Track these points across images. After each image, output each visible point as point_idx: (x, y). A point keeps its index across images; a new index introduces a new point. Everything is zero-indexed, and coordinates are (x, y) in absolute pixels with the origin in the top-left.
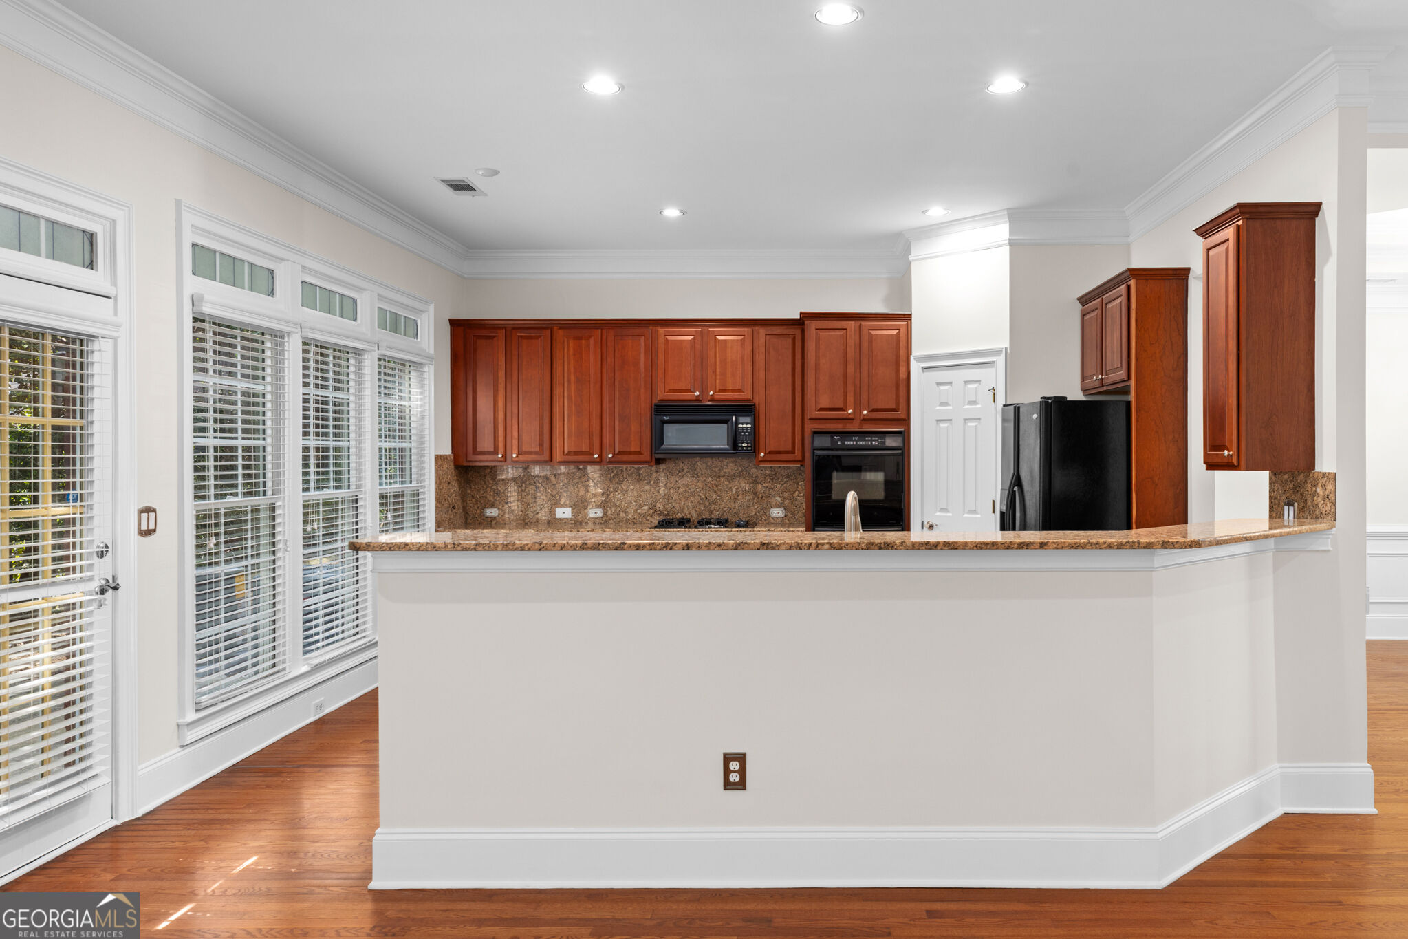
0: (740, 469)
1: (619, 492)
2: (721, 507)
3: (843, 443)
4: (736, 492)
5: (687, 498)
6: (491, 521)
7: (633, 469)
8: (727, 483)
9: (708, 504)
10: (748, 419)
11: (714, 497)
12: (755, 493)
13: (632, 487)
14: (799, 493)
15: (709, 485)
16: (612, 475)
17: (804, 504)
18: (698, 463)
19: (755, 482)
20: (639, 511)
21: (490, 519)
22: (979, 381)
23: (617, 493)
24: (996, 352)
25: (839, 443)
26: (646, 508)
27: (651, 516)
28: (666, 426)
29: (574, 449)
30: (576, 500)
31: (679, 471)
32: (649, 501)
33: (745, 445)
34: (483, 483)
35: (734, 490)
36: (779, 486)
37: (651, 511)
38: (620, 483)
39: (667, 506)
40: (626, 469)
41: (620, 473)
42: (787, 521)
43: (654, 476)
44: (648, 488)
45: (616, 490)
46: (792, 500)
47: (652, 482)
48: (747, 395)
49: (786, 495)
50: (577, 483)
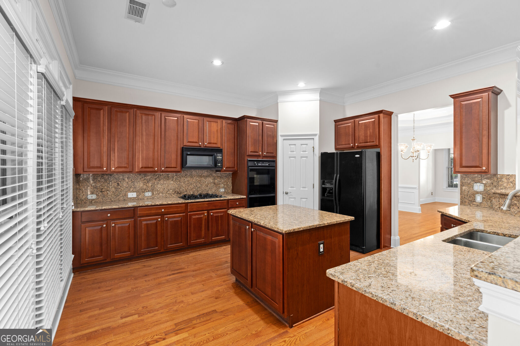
0: (209, 174)
1: (159, 184)
2: (202, 189)
3: (258, 164)
4: (208, 183)
5: (188, 186)
6: (92, 201)
7: (165, 175)
8: (204, 179)
9: (197, 188)
10: (220, 155)
11: (199, 185)
12: (214, 183)
13: (165, 182)
14: (230, 182)
15: (197, 181)
16: (156, 177)
17: (231, 187)
18: (193, 172)
19: (215, 179)
20: (168, 192)
21: (91, 200)
22: (307, 144)
23: (158, 185)
24: (315, 135)
25: (256, 164)
26: (171, 191)
27: (174, 194)
28: (188, 156)
29: (144, 166)
30: (139, 189)
31: (185, 175)
32: (173, 188)
33: (219, 165)
34: (87, 182)
35: (207, 182)
36: (223, 180)
37: (173, 192)
38: (159, 180)
39: (180, 190)
40: (163, 175)
41: (160, 176)
42: (225, 193)
43: (175, 177)
44: (172, 182)
45: (158, 184)
46: (227, 185)
47: (174, 180)
48: (219, 145)
49: (225, 183)
50: (139, 181)
